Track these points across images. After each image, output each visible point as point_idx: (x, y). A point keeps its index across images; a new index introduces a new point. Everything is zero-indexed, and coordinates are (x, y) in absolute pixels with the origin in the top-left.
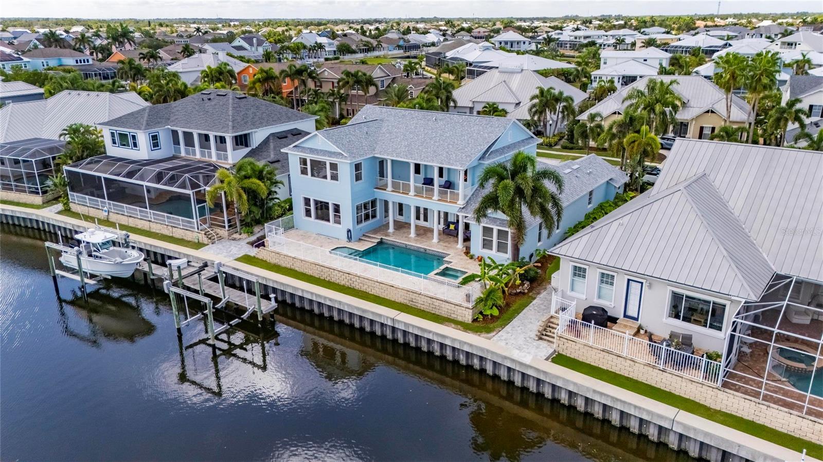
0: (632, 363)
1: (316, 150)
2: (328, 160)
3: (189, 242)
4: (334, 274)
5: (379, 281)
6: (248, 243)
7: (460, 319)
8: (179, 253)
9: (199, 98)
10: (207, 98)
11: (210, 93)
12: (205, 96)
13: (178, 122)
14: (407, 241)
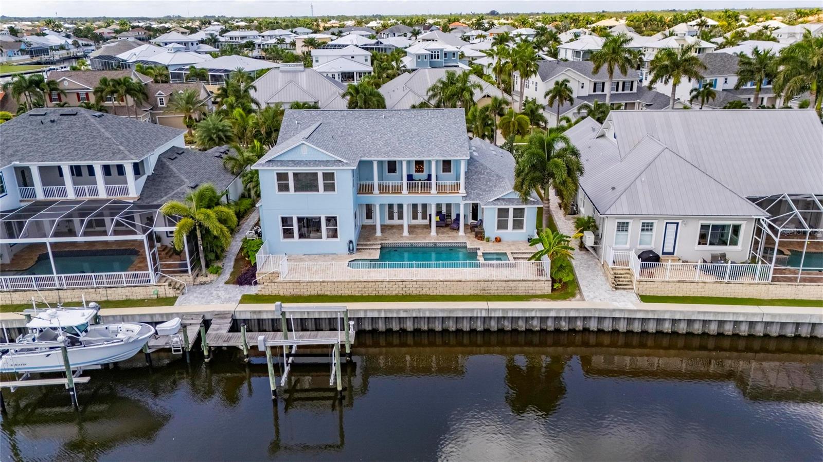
0: (703, 284)
1: (302, 161)
2: (320, 171)
3: (143, 300)
4: (383, 286)
5: (442, 280)
6: (227, 283)
7: (539, 293)
8: (162, 315)
9: (31, 122)
10: (47, 120)
11: (46, 114)
12: (39, 118)
13: (25, 155)
14: (410, 240)
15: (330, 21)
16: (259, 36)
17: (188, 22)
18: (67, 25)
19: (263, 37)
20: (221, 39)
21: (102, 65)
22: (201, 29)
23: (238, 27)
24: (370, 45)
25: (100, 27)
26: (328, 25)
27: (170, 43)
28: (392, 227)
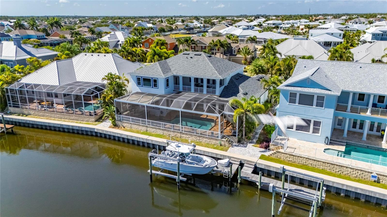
1: (306, 88)
2: (316, 94)
9: (183, 57)
10: (189, 57)
11: (189, 54)
12: (186, 55)
13: (178, 71)
14: (367, 144)
15: (319, 16)
16: (282, 23)
17: (250, 17)
18: (201, 19)
19: (284, 24)
20: (264, 25)
21: (212, 35)
22: (254, 20)
23: (272, 19)
24: (342, 28)
25: (214, 19)
26: (318, 18)
27: (241, 26)
28: (354, 133)
